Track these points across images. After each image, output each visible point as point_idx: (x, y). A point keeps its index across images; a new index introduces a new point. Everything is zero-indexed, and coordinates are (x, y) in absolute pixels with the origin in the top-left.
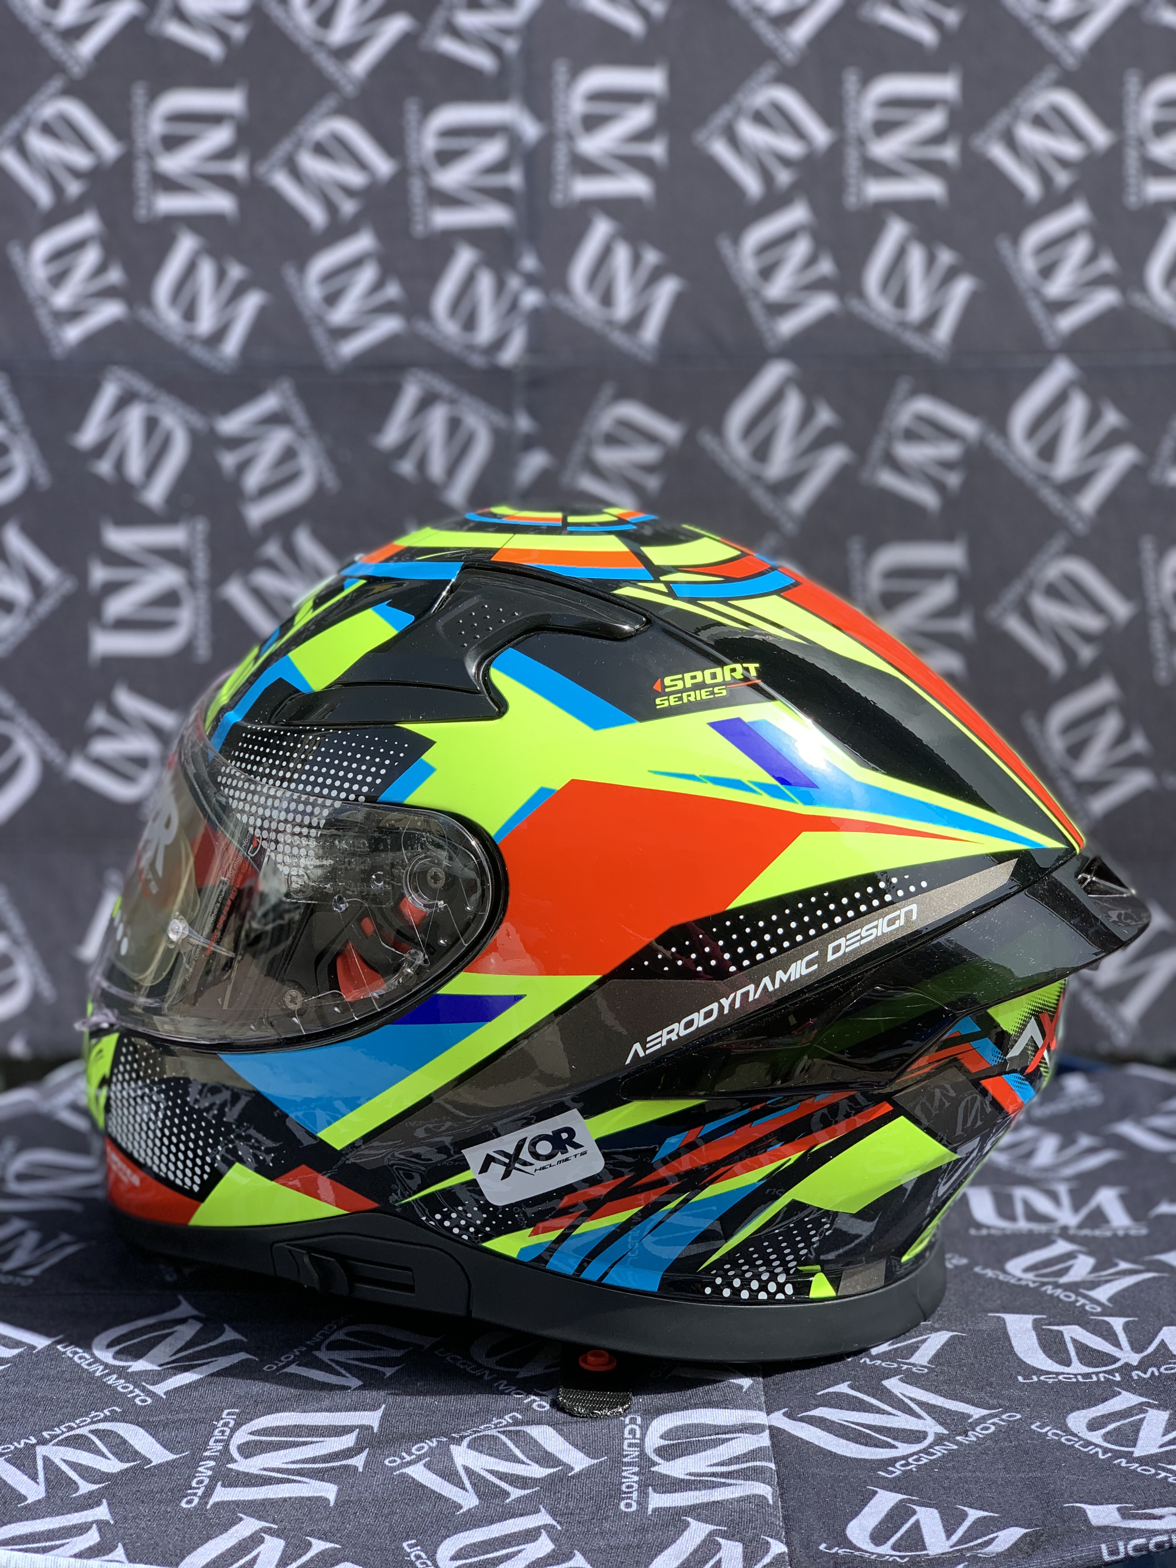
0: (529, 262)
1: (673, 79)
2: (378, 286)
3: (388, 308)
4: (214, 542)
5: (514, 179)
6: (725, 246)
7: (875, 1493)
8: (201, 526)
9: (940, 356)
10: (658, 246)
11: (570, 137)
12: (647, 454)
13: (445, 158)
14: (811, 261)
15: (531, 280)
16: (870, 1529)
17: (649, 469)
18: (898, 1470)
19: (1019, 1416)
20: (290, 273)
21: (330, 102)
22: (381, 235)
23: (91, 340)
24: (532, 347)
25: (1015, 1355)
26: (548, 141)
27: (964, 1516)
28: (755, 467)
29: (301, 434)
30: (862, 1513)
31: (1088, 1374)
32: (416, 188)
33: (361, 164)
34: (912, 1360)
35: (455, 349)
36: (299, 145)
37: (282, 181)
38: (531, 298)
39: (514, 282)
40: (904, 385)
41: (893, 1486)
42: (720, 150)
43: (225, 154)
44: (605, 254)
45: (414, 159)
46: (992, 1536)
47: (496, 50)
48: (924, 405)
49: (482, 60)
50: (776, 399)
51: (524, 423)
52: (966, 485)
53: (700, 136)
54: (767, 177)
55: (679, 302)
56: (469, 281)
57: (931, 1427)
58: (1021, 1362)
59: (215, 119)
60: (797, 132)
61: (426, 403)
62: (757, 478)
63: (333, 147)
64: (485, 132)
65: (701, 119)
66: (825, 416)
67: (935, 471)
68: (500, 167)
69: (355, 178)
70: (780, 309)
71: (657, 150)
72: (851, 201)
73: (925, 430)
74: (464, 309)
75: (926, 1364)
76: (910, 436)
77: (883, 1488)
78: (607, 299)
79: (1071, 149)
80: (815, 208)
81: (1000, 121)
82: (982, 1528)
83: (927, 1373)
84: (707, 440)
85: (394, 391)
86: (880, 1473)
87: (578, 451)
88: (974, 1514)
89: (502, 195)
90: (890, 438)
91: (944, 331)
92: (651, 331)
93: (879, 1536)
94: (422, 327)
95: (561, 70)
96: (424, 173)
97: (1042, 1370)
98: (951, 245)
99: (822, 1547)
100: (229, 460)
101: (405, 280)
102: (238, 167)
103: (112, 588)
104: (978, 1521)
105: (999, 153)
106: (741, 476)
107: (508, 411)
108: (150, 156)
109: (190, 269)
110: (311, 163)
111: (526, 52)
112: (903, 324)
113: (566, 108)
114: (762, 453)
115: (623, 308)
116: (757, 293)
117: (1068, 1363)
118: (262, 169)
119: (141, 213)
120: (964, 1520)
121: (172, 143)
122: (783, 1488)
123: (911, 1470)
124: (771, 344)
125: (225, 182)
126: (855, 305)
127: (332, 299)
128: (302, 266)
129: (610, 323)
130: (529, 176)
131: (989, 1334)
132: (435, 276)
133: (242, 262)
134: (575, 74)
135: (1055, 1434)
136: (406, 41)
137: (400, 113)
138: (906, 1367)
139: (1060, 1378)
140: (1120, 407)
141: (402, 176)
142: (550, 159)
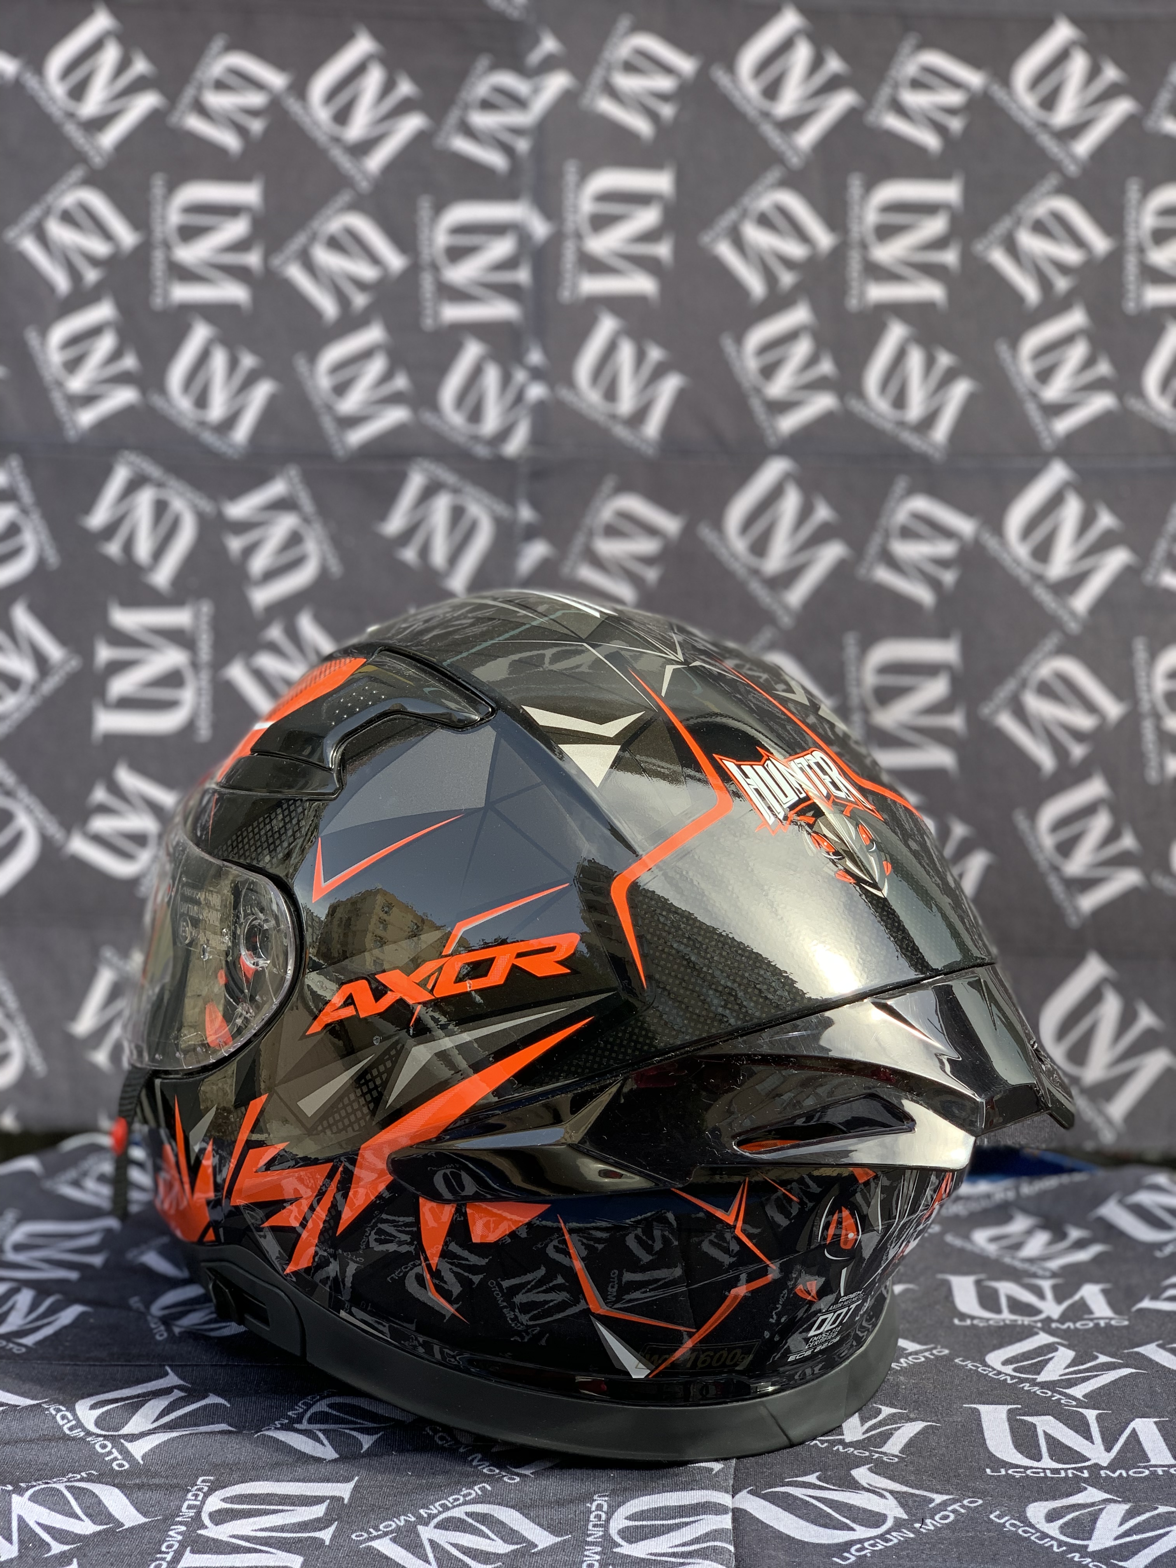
0: (535, 357)
1: (680, 181)
2: (387, 377)
3: (395, 399)
4: (218, 624)
5: (523, 276)
6: (728, 344)
8: (206, 608)
9: (938, 456)
10: (663, 344)
11: (579, 236)
12: (647, 546)
13: (456, 254)
15: (537, 374)
17: (648, 561)
20: (301, 363)
21: (345, 197)
22: (390, 328)
23: (103, 424)
24: (536, 439)
26: (556, 239)
28: (753, 561)
29: (306, 520)
32: (427, 283)
33: (374, 259)
35: (461, 439)
37: (296, 274)
38: (536, 392)
39: (520, 376)
40: (901, 484)
42: (725, 251)
43: (241, 246)
44: (610, 350)
45: (426, 255)
48: (921, 504)
49: (495, 159)
50: (775, 495)
51: (526, 513)
52: (960, 583)
53: (706, 238)
54: (770, 278)
55: (681, 398)
56: (476, 373)
58: (992, 1456)
60: (801, 235)
62: (756, 572)
63: (347, 241)
64: (497, 230)
65: (707, 222)
66: (823, 513)
68: (509, 264)
69: (367, 272)
71: (663, 250)
72: (853, 303)
73: (922, 529)
74: (471, 401)
76: (907, 533)
78: (611, 393)
80: (816, 309)
83: (897, 1463)
84: (706, 533)
85: (401, 479)
89: (511, 291)
90: (887, 535)
91: (941, 432)
92: (653, 427)
94: (428, 417)
95: (571, 170)
96: (435, 268)
98: (951, 349)
100: (235, 544)
101: (413, 371)
107: (511, 502)
108: (167, 246)
110: (324, 257)
111: (538, 152)
112: (902, 424)
113: (576, 208)
114: (760, 547)
115: (626, 403)
116: (758, 391)
118: (276, 261)
119: (158, 302)
121: (189, 234)
123: (866, 1555)
124: (772, 440)
126: (855, 405)
127: (341, 389)
128: (313, 358)
129: (614, 417)
130: (538, 273)
131: (963, 1426)
132: (443, 369)
133: (254, 351)
134: (584, 175)
135: (1012, 1525)
136: (421, 139)
137: (413, 210)
138: (877, 1455)
139: (1029, 1472)
140: (1114, 510)
141: (413, 271)
142: (558, 257)
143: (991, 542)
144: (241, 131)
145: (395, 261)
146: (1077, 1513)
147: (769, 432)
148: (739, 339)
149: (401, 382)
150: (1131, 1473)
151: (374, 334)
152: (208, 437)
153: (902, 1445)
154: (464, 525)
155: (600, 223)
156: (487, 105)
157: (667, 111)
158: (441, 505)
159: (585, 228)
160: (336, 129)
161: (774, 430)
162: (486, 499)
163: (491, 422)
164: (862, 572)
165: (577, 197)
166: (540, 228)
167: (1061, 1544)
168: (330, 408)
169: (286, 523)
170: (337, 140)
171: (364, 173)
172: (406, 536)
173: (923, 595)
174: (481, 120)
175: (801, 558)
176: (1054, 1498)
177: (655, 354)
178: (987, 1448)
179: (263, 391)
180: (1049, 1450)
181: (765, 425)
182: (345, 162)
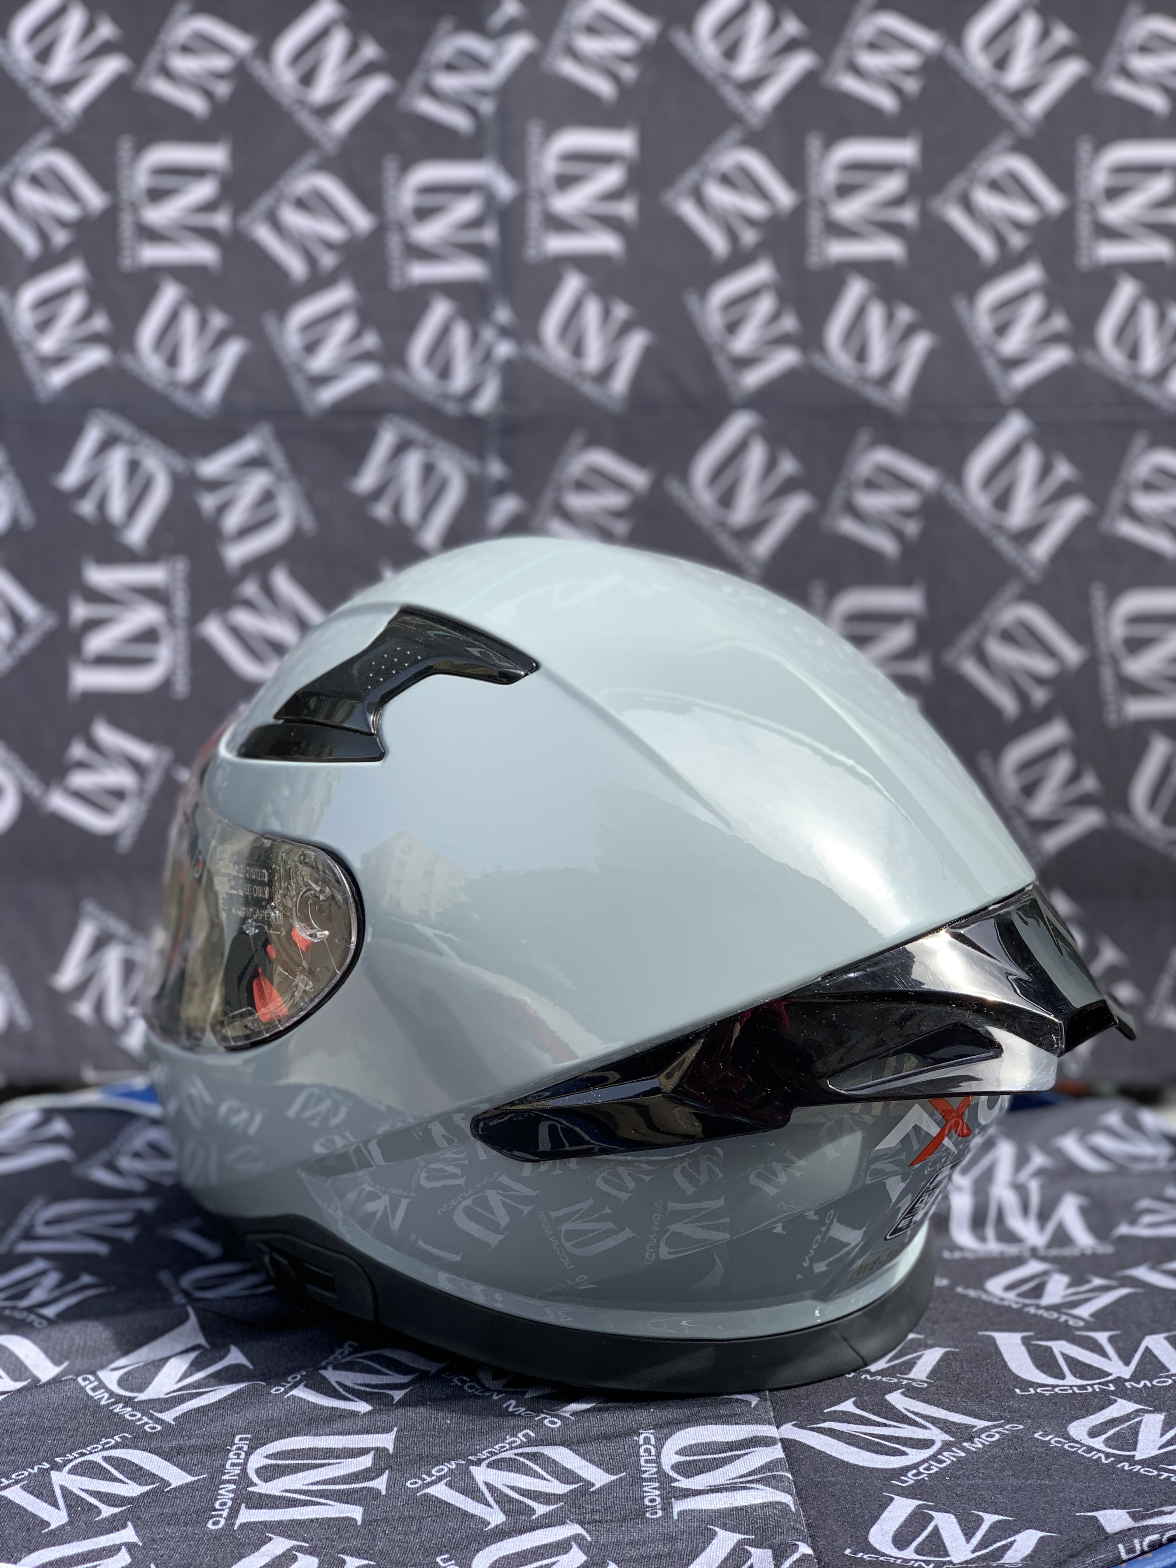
0: (503, 315)
1: (643, 141)
2: (356, 335)
3: (365, 357)
4: (193, 583)
5: (489, 235)
6: (692, 301)
7: (892, 1499)
14: (775, 317)
15: (505, 332)
16: (891, 1534)
18: (910, 1479)
19: (1021, 1427)
20: (270, 323)
22: (360, 287)
23: (76, 385)
24: (506, 396)
25: (1010, 1370)
26: (521, 199)
27: (980, 1520)
30: (882, 1517)
31: (1083, 1386)
32: (394, 244)
34: (911, 1375)
36: (279, 199)
37: (264, 234)
38: (504, 349)
39: (488, 334)
41: (907, 1493)
43: (209, 207)
45: (391, 215)
46: (1010, 1540)
47: (472, 111)
48: (884, 456)
51: (496, 469)
52: (924, 533)
57: (939, 1436)
58: (1017, 1377)
59: (198, 173)
60: (761, 192)
61: (401, 448)
62: (722, 525)
64: (462, 189)
65: (669, 179)
67: (896, 521)
68: (476, 223)
69: (333, 232)
70: (745, 363)
71: (627, 209)
75: (925, 1379)
76: (870, 485)
77: (899, 1495)
78: (578, 351)
79: (1025, 212)
80: (779, 265)
81: (957, 185)
82: (999, 1531)
83: (927, 1387)
84: (674, 487)
85: (369, 438)
86: (894, 1482)
87: (548, 497)
88: (989, 1519)
89: (477, 250)
91: (903, 385)
92: (620, 382)
93: (901, 1540)
94: (399, 376)
96: (402, 228)
97: (1038, 1384)
99: (848, 1552)
101: (383, 330)
102: (221, 220)
104: (994, 1526)
105: (956, 216)
106: (706, 523)
107: (481, 457)
108: (135, 208)
109: (173, 318)
111: (501, 113)
115: (593, 359)
117: (1062, 1377)
120: (980, 1525)
121: (157, 195)
122: (801, 1497)
123: (923, 1479)
124: (736, 395)
125: (208, 234)
126: (818, 360)
127: (311, 348)
128: (282, 315)
129: (581, 374)
130: (504, 232)
132: (411, 326)
133: (224, 310)
135: (1058, 1442)
136: (385, 102)
137: (379, 170)
138: (906, 1381)
139: (1055, 1390)
140: (1073, 459)
141: (380, 231)
142: (523, 217)
143: (952, 494)
155: (565, 182)
163: (461, 379)
167: (1108, 1455)
173: (886, 544)
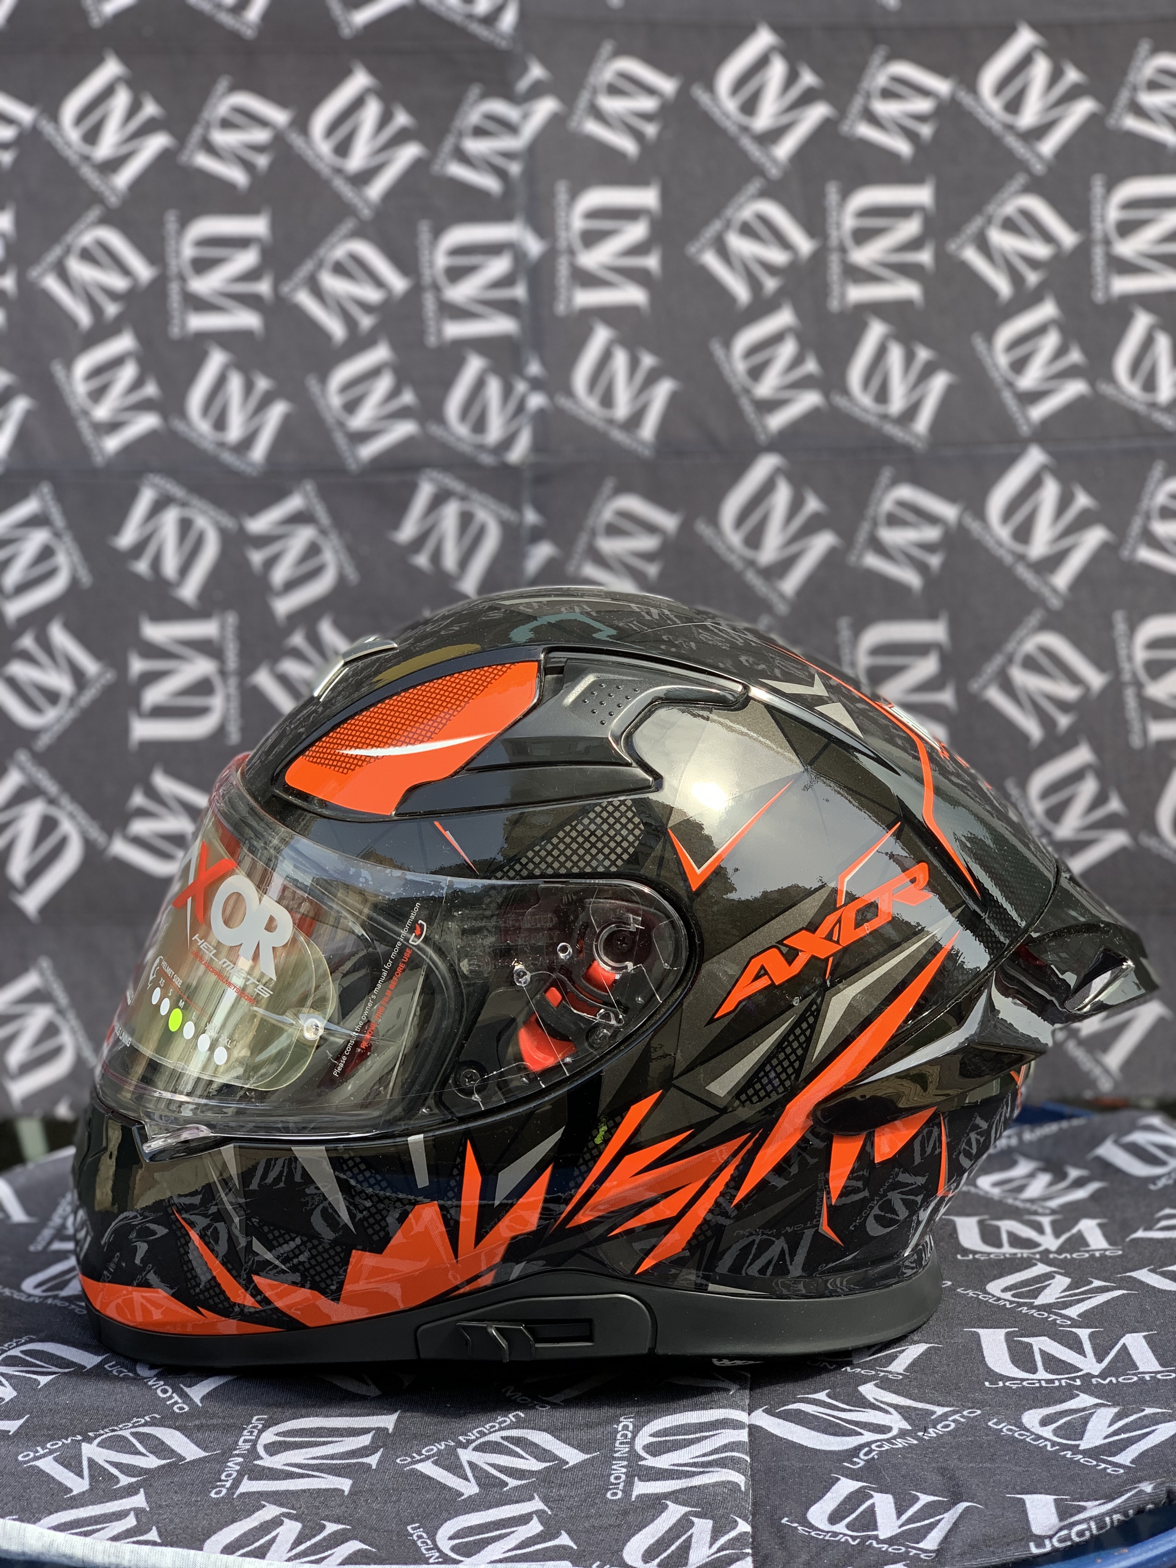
0: (534, 368)
1: (665, 197)
3: (403, 413)
4: (243, 634)
5: (519, 292)
8: (232, 619)
11: (572, 252)
13: (456, 274)
15: (536, 385)
19: (977, 1413)
21: (349, 225)
22: (396, 346)
23: (128, 449)
24: (538, 446)
26: (550, 256)
29: (323, 532)
32: (429, 302)
35: (466, 448)
38: (536, 401)
39: (521, 387)
41: (854, 1474)
42: (711, 260)
49: (490, 183)
50: (767, 489)
51: (531, 517)
52: (945, 565)
53: (692, 249)
54: (755, 284)
55: (674, 402)
58: (989, 1370)
64: (493, 249)
65: (693, 234)
66: (813, 505)
70: (770, 406)
71: (652, 262)
72: (834, 305)
73: (909, 516)
77: (845, 1476)
78: (607, 400)
80: (800, 312)
83: (902, 1380)
85: (411, 489)
86: (842, 1463)
89: (509, 307)
92: (648, 430)
94: (435, 430)
95: (562, 190)
96: (437, 288)
98: (928, 343)
100: (257, 557)
101: (419, 387)
103: (150, 678)
107: (517, 507)
111: (529, 174)
115: (622, 409)
122: (755, 1477)
124: (762, 438)
128: (323, 378)
129: (611, 422)
130: (533, 289)
131: (963, 1346)
132: (447, 383)
133: (268, 374)
134: (574, 194)
135: (1009, 1430)
136: (418, 167)
137: (414, 234)
138: (883, 1374)
139: (1025, 1383)
140: (1090, 490)
141: (416, 292)
142: (553, 273)
144: (248, 166)
145: (398, 283)
146: (1069, 1418)
147: (759, 429)
148: (727, 344)
149: (408, 398)
150: (1120, 1379)
151: (380, 353)
152: (227, 457)
153: (907, 1365)
154: (473, 530)
155: (591, 239)
156: (479, 132)
157: (651, 130)
158: (451, 512)
159: (577, 244)
160: (337, 161)
161: (765, 427)
162: (492, 504)
163: (495, 432)
164: (852, 559)
165: (568, 215)
166: (534, 246)
167: (1054, 1444)
168: (341, 425)
169: (304, 535)
170: (339, 171)
171: (366, 201)
172: (418, 543)
174: (475, 146)
175: (794, 548)
176: (1048, 1405)
177: (648, 361)
178: (986, 1364)
179: (278, 411)
180: (1044, 1364)
181: (756, 423)
182: (346, 191)
